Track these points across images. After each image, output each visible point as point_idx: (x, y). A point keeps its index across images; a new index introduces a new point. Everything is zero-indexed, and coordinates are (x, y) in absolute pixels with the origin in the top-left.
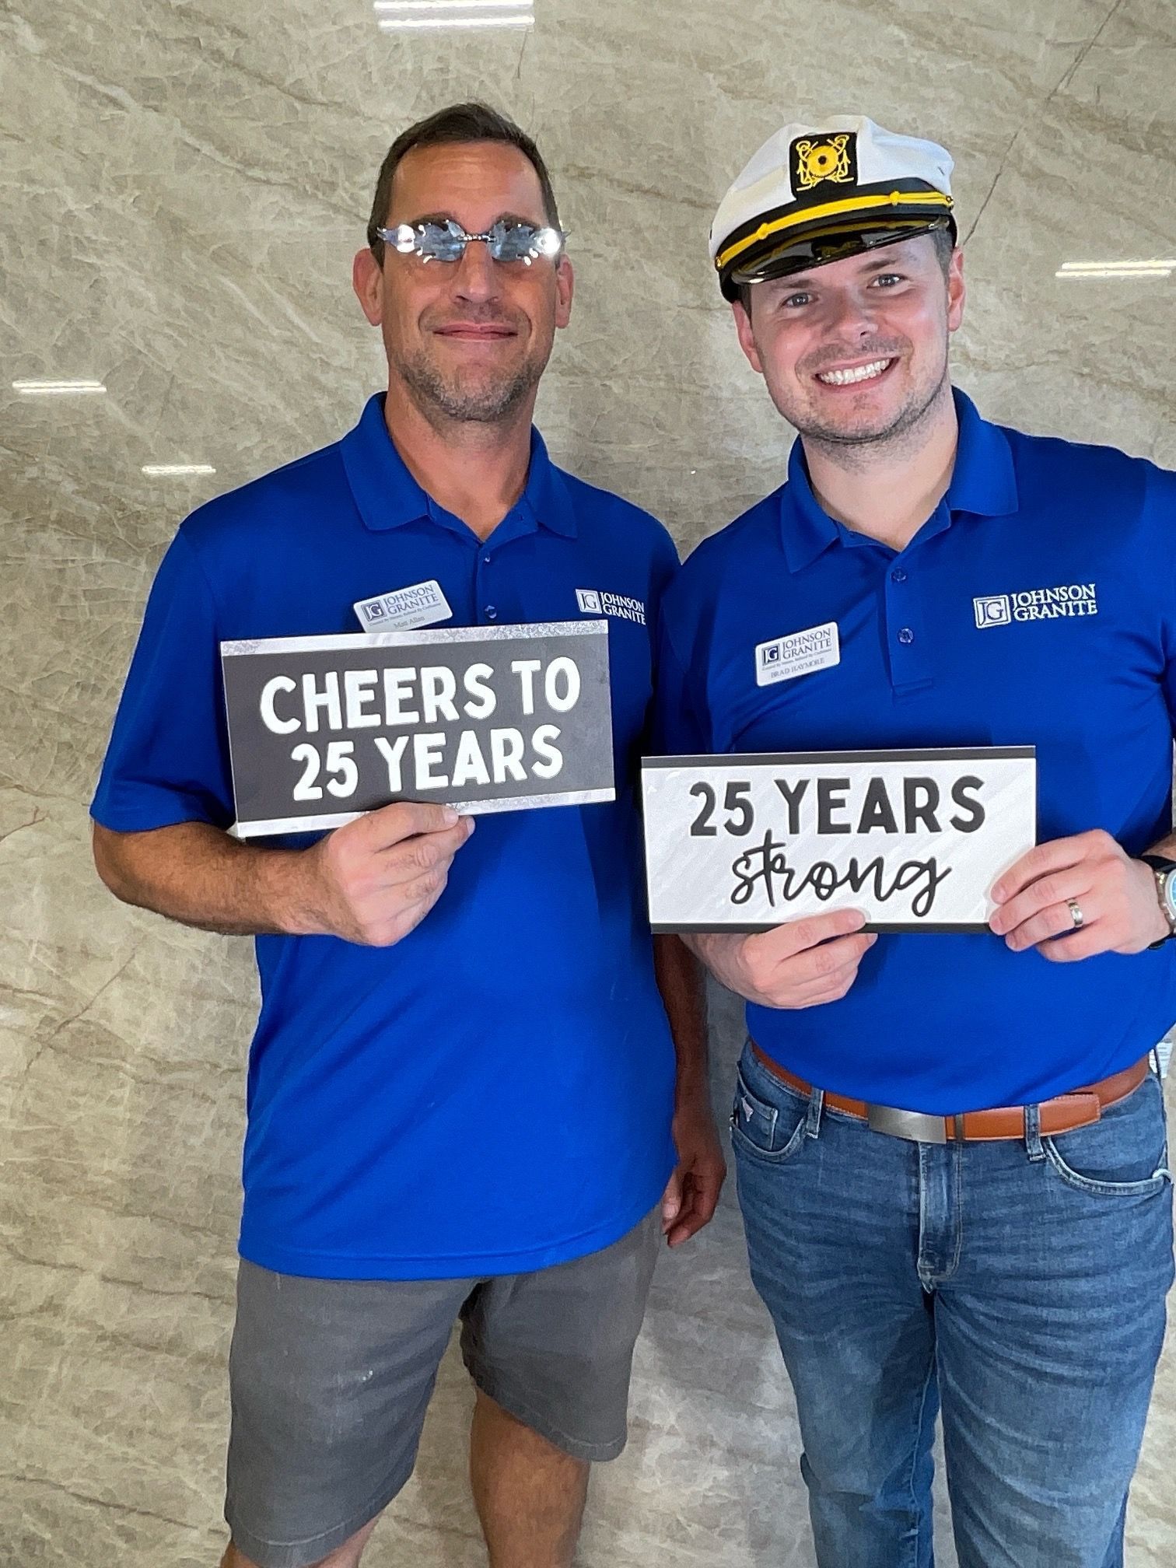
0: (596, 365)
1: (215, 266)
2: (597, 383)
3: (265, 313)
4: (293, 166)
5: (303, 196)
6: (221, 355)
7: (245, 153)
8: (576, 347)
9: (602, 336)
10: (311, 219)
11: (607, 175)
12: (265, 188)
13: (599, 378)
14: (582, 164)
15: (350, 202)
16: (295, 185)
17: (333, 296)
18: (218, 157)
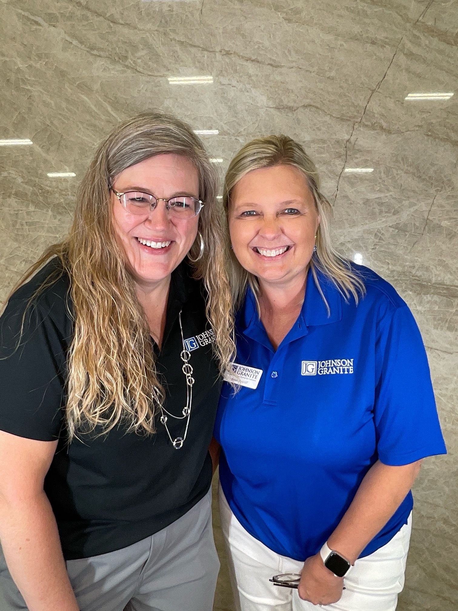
0: (233, 131)
1: (79, 90)
2: (233, 138)
3: (99, 109)
4: (110, 49)
5: (114, 62)
6: (81, 127)
7: (90, 44)
8: (225, 124)
9: (235, 119)
10: (117, 71)
11: (237, 53)
12: (98, 59)
13: (234, 137)
14: (227, 49)
15: (134, 65)
16: (111, 57)
17: (126, 103)
18: (79, 45)
